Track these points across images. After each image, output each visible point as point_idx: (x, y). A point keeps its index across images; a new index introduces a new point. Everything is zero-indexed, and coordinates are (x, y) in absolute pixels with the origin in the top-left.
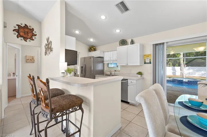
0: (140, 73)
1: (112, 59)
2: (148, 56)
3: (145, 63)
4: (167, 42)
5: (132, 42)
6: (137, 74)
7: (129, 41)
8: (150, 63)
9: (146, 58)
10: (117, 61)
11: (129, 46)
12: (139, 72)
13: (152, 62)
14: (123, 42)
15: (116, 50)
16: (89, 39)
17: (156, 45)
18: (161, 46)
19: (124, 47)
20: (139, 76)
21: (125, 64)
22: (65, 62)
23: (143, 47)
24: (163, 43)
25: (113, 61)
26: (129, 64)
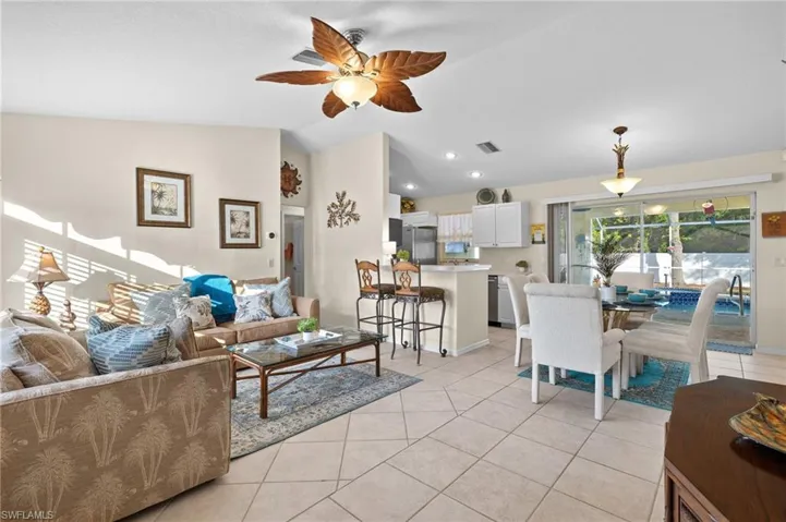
0: (523, 264)
1: (459, 231)
2: (539, 227)
3: (533, 242)
4: (573, 203)
5: (507, 198)
6: (517, 265)
7: (500, 193)
8: (544, 242)
9: (534, 232)
10: (471, 236)
11: (500, 206)
12: (521, 262)
13: (546, 240)
14: (487, 196)
15: (470, 212)
16: (404, 186)
17: (553, 205)
18: (563, 207)
19: (489, 208)
20: (522, 269)
21: (490, 245)
22: (391, 240)
23: (528, 208)
24: (567, 204)
25: (463, 236)
26: (500, 245)
